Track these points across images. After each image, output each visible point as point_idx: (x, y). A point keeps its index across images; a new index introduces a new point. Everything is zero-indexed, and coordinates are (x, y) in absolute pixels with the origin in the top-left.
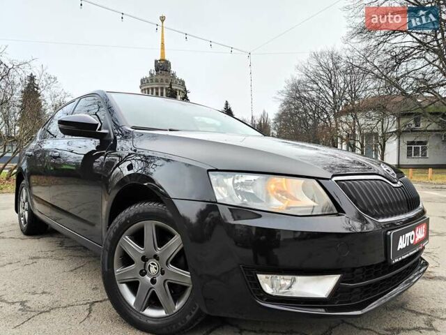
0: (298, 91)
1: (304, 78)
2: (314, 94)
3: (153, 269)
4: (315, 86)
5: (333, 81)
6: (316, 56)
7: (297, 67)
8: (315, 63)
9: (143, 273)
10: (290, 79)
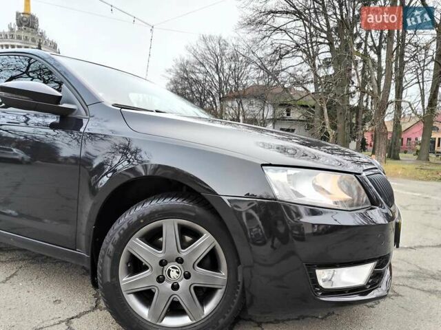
0: (185, 71)
1: (192, 59)
2: (201, 77)
3: (173, 274)
4: (202, 68)
5: (219, 66)
6: (205, 39)
7: (187, 47)
8: (203, 46)
9: (161, 280)
10: (179, 58)
